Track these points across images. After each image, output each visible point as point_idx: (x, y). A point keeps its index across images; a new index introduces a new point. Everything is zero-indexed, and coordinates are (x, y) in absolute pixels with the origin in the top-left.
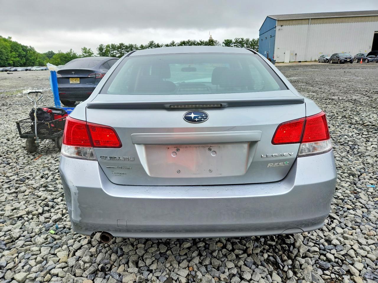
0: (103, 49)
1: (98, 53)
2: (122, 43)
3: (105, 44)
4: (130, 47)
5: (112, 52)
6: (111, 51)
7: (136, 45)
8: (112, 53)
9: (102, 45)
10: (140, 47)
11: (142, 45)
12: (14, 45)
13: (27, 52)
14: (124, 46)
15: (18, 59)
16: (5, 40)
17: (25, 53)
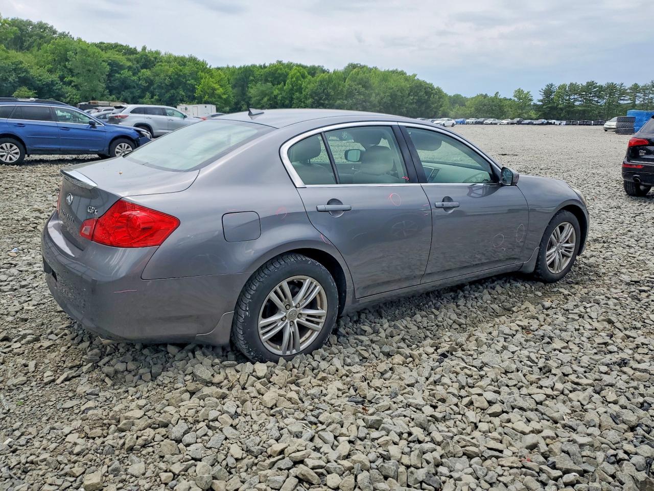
0: (552, 92)
1: (542, 98)
2: (593, 82)
3: (557, 84)
4: (608, 87)
5: (568, 98)
6: (567, 95)
7: (622, 84)
8: (566, 100)
9: (552, 85)
10: (631, 89)
11: (636, 85)
12: (417, 86)
13: (429, 97)
14: (595, 88)
15: (414, 106)
16: (407, 79)
17: (426, 97)
